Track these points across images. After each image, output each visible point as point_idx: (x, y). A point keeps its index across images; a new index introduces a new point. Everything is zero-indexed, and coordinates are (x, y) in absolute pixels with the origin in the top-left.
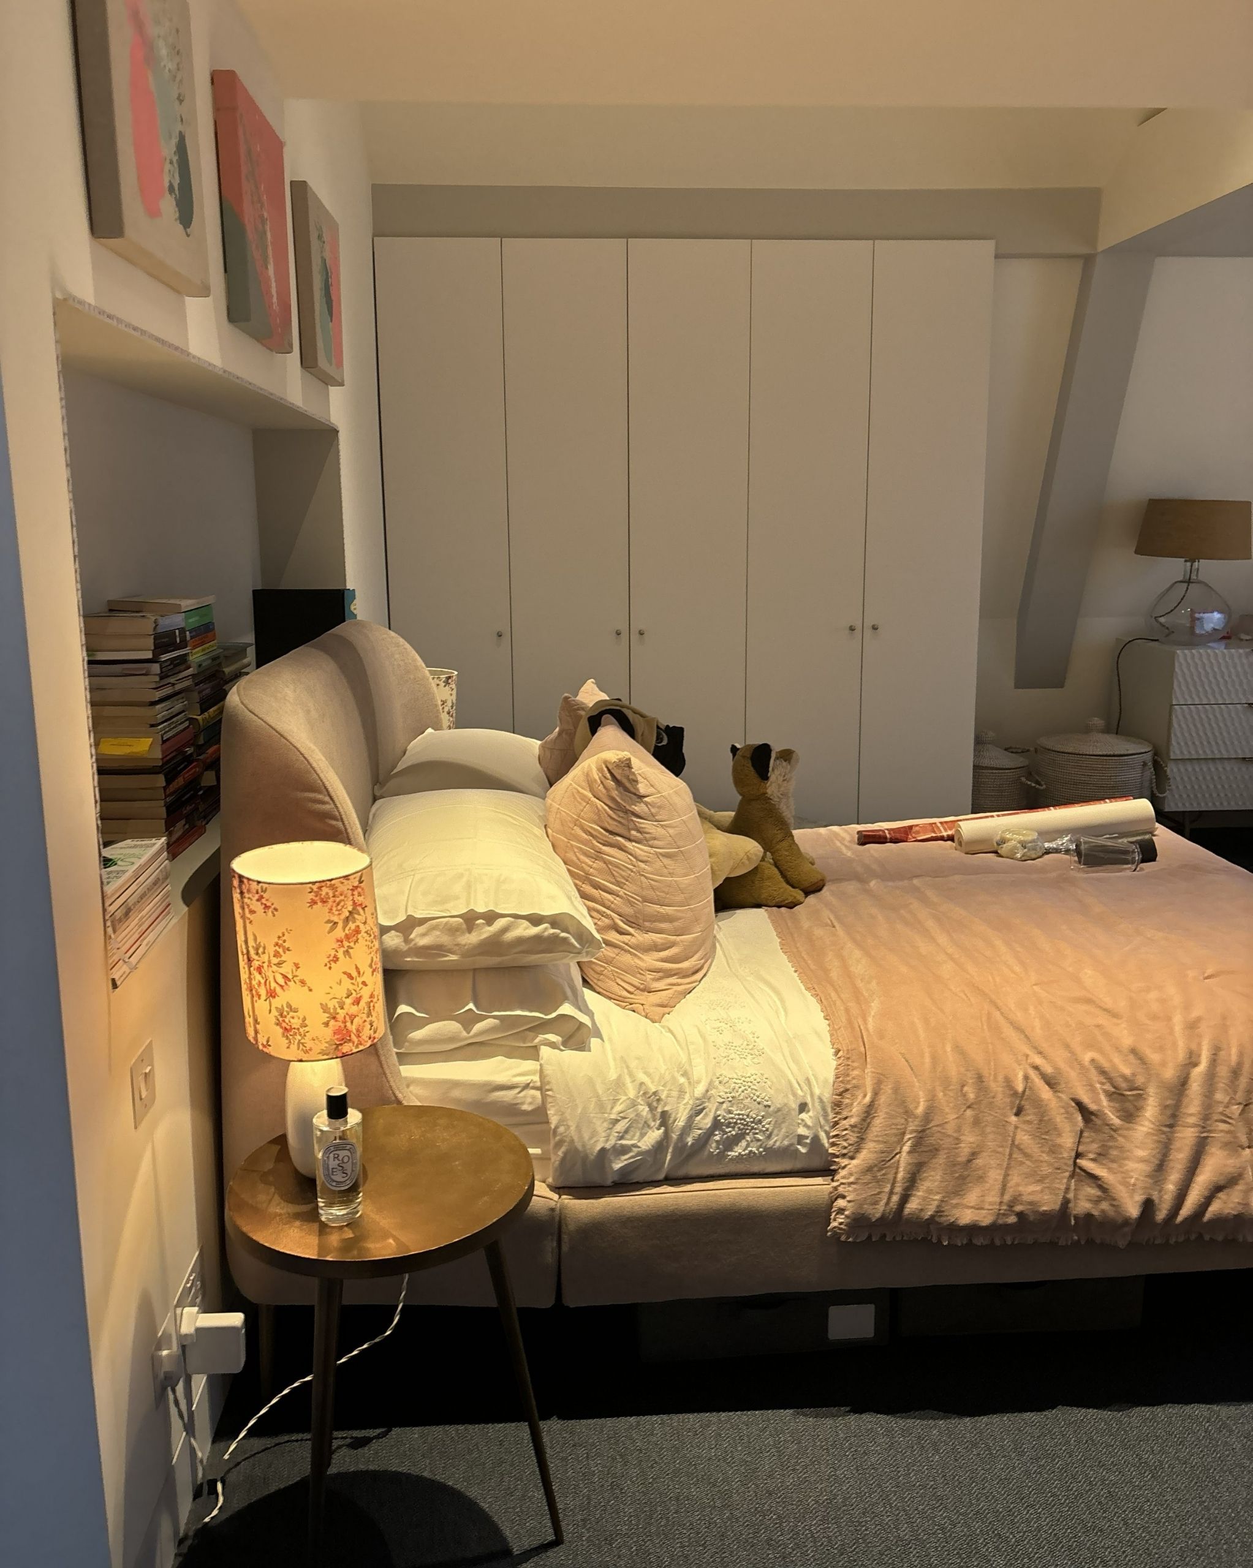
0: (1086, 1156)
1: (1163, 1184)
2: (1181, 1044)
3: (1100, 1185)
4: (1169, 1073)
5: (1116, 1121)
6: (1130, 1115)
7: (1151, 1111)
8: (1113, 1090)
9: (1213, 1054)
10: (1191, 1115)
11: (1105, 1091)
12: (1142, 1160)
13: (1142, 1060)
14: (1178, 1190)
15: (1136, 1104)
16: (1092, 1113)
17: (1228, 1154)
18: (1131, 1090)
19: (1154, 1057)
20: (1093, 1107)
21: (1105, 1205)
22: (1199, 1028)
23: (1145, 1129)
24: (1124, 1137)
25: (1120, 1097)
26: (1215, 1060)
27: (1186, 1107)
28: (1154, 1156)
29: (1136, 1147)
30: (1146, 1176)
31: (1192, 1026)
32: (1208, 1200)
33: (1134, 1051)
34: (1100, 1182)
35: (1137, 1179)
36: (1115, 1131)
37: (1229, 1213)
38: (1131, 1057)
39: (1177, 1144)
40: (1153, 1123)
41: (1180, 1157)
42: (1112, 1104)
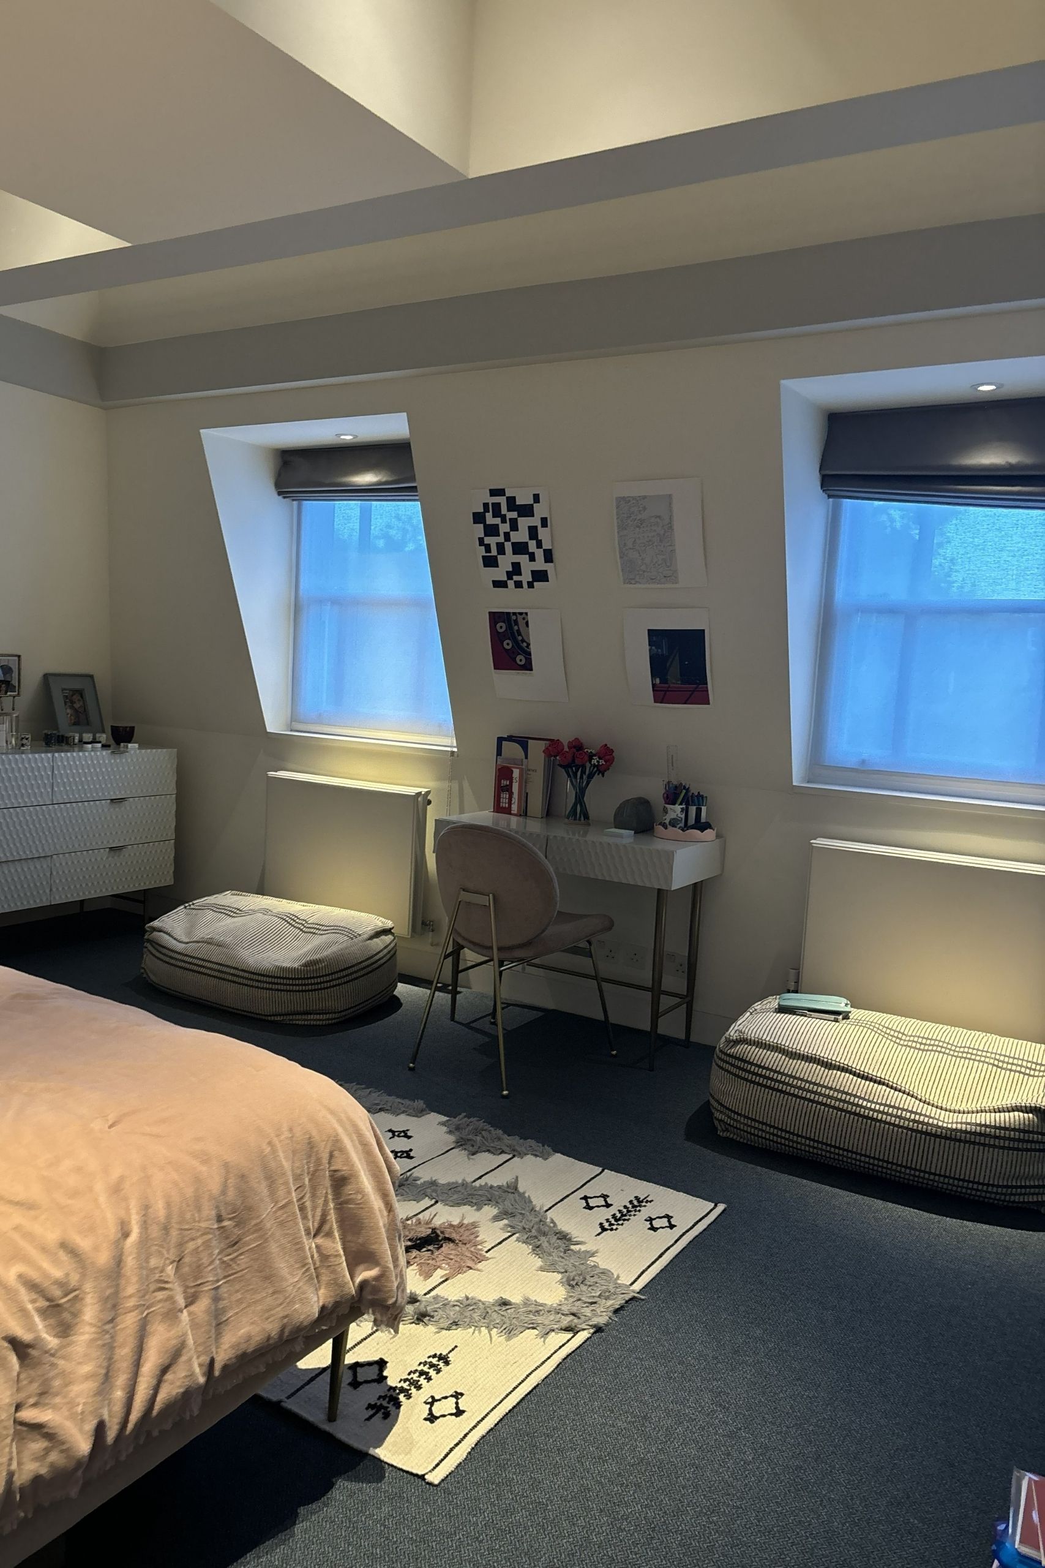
0: (25, 1404)
1: (111, 1394)
2: (109, 1216)
3: (47, 1433)
4: (103, 1258)
5: (52, 1341)
6: (65, 1330)
7: (90, 1312)
8: (47, 1304)
9: (144, 1215)
10: (130, 1296)
11: (38, 1310)
12: (88, 1377)
13: (73, 1252)
14: (127, 1393)
15: (72, 1310)
16: (29, 1346)
17: (169, 1326)
18: (66, 1295)
19: (84, 1243)
20: (26, 1337)
21: (54, 1457)
22: (122, 1189)
23: (86, 1337)
24: (63, 1357)
25: (56, 1309)
26: (145, 1222)
27: (124, 1289)
28: (100, 1366)
29: (80, 1363)
30: (95, 1395)
31: (116, 1190)
32: (156, 1389)
33: (64, 1245)
34: (45, 1430)
35: (84, 1404)
36: (53, 1355)
37: (177, 1393)
38: (63, 1256)
39: (120, 1339)
40: (95, 1326)
41: (124, 1353)
42: (47, 1323)
